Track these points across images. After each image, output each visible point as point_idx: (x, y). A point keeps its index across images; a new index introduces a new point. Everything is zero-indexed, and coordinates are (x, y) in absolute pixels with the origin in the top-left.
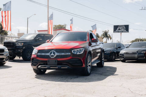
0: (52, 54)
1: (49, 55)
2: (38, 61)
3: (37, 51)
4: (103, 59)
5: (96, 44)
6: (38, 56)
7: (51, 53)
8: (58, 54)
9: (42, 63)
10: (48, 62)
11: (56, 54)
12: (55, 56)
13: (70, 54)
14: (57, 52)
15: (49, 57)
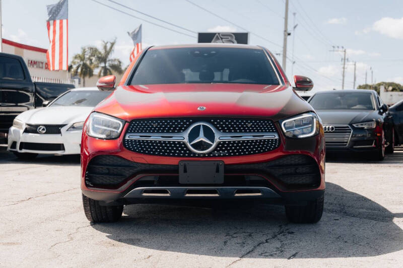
1: (186, 140)
2: (129, 165)
3: (120, 122)
6: (127, 146)
9: (150, 177)
10: (181, 173)
12: (214, 145)
13: (277, 137)
14: (220, 130)
15: (183, 150)
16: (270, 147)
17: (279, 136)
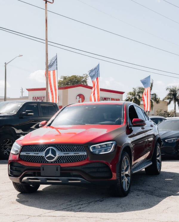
0: (50, 154)
1: (44, 155)
2: (23, 167)
3: (20, 147)
4: (158, 158)
5: (143, 128)
6: (21, 158)
7: (47, 153)
8: (62, 154)
9: (30, 172)
10: (41, 171)
11: (58, 154)
12: (56, 158)
13: (86, 154)
14: (59, 150)
15: (43, 160)
16: (83, 159)
17: (87, 153)
